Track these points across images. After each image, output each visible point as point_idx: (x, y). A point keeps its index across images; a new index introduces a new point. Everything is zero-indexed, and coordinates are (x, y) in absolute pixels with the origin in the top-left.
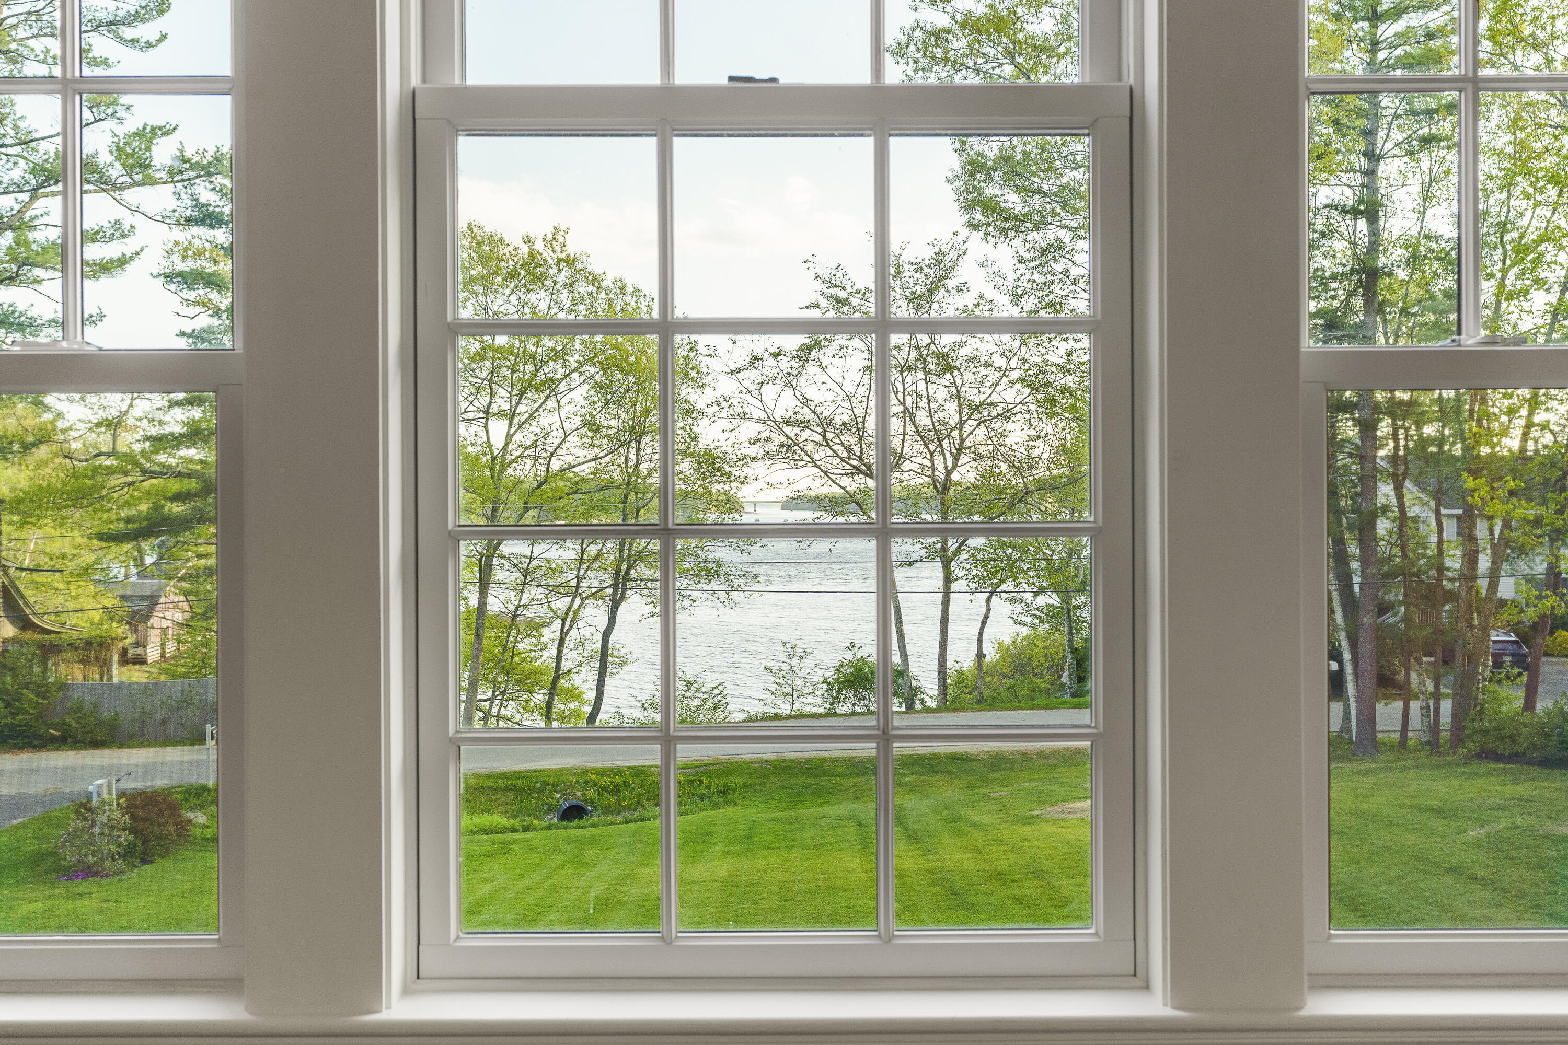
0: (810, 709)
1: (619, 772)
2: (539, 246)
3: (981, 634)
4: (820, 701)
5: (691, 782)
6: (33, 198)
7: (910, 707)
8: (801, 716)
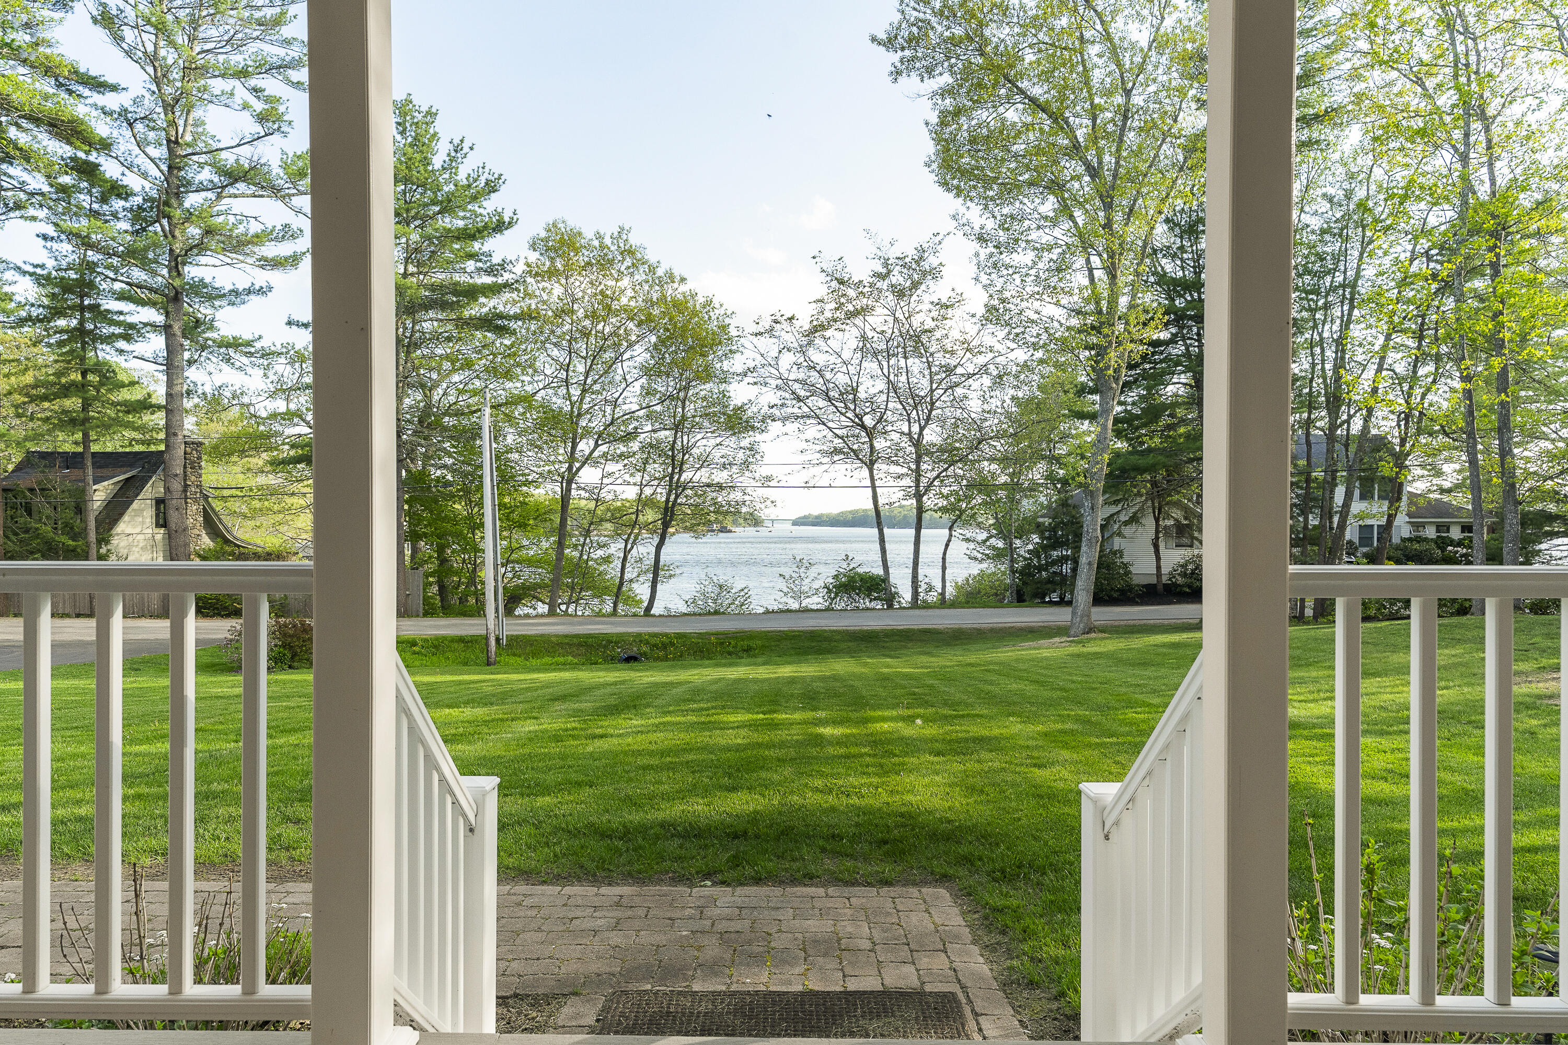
0: (814, 607)
1: (666, 635)
2: (608, 241)
3: (945, 554)
4: (821, 600)
5: (722, 644)
6: (219, 197)
7: (890, 606)
8: (807, 610)
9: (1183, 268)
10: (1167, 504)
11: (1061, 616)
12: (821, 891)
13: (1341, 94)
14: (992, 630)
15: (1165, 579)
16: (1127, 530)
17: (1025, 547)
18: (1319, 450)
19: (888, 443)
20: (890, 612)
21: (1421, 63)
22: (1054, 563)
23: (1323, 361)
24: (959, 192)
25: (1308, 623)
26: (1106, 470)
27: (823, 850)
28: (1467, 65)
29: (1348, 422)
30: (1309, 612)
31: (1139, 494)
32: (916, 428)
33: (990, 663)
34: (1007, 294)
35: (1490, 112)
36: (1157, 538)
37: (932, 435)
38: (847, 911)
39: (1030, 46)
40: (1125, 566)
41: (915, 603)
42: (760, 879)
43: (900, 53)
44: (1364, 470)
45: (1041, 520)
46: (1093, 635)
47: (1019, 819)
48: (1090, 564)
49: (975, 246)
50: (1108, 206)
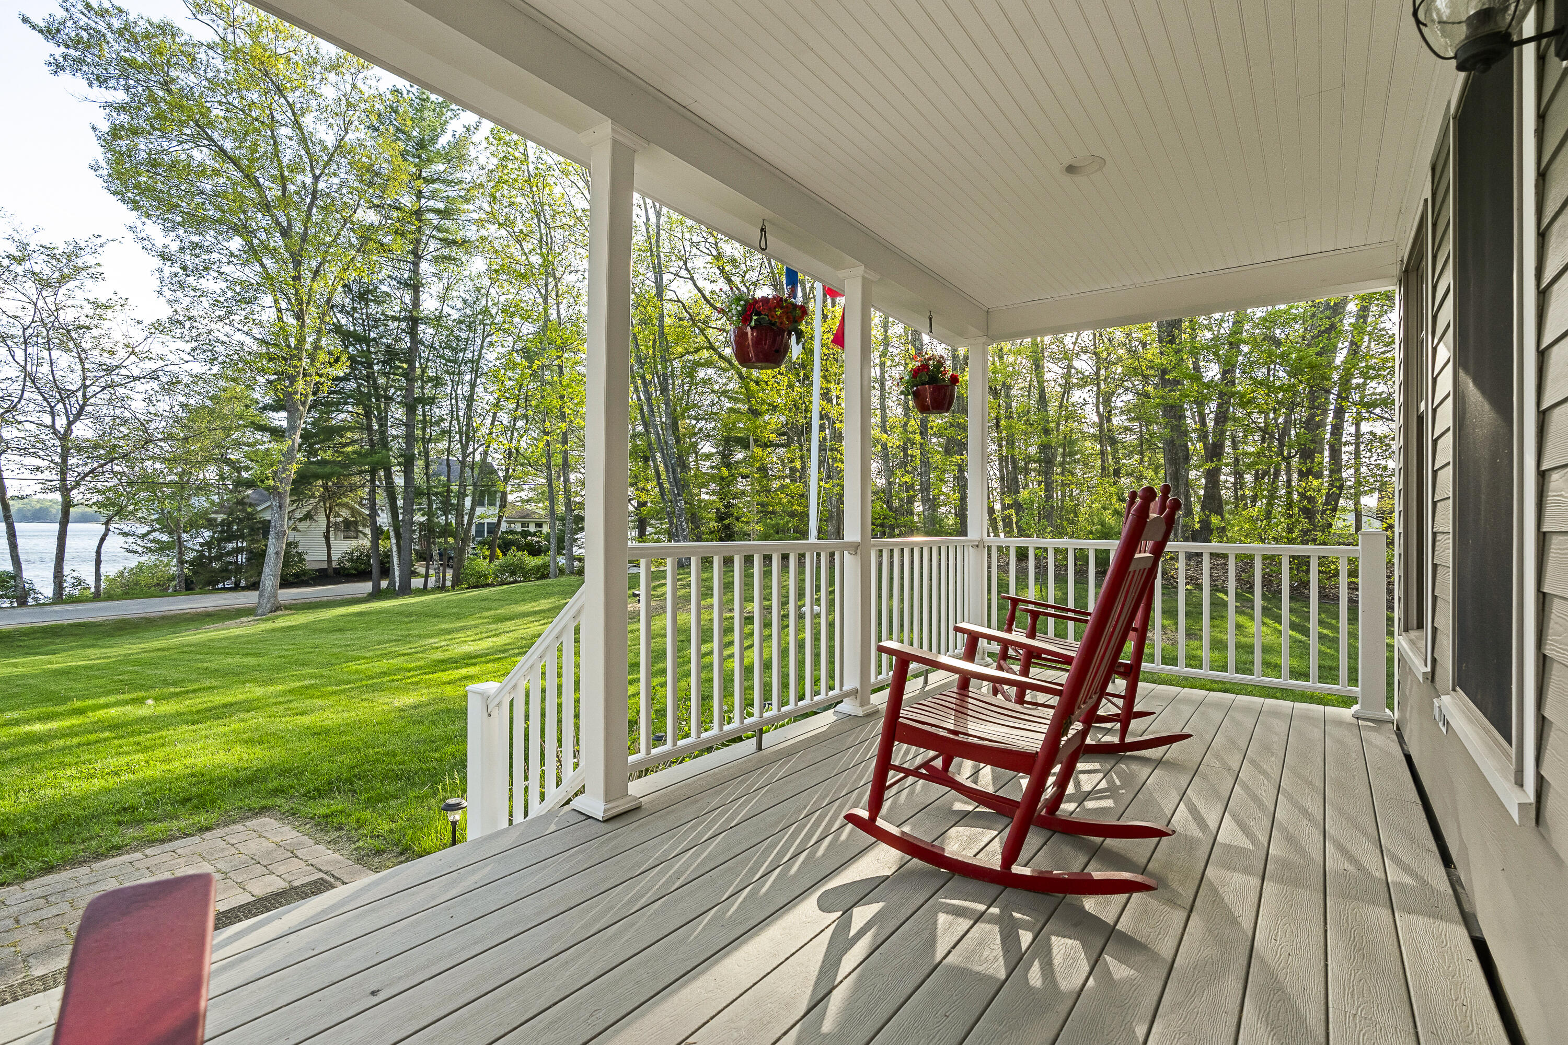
3: (99, 548)
7: (23, 603)
9: (354, 325)
10: (338, 505)
11: (248, 598)
12: (138, 855)
13: (471, 233)
14: (163, 618)
15: (334, 564)
16: (302, 526)
17: (195, 541)
18: (456, 469)
19: (22, 434)
20: (23, 610)
21: (521, 232)
22: (229, 554)
23: (457, 409)
24: (136, 207)
25: (448, 591)
26: (293, 477)
27: (120, 823)
28: (547, 243)
29: (473, 453)
30: (448, 583)
31: (313, 496)
32: (61, 423)
33: (183, 646)
34: (194, 313)
35: (558, 274)
36: (328, 531)
37: (83, 430)
38: (178, 860)
39: (220, 103)
40: (300, 554)
41: (59, 597)
42: (52, 868)
43: (63, 49)
44: (483, 486)
45: (214, 516)
46: (280, 613)
47: (309, 753)
48: (277, 553)
49: (157, 262)
50: (297, 264)
